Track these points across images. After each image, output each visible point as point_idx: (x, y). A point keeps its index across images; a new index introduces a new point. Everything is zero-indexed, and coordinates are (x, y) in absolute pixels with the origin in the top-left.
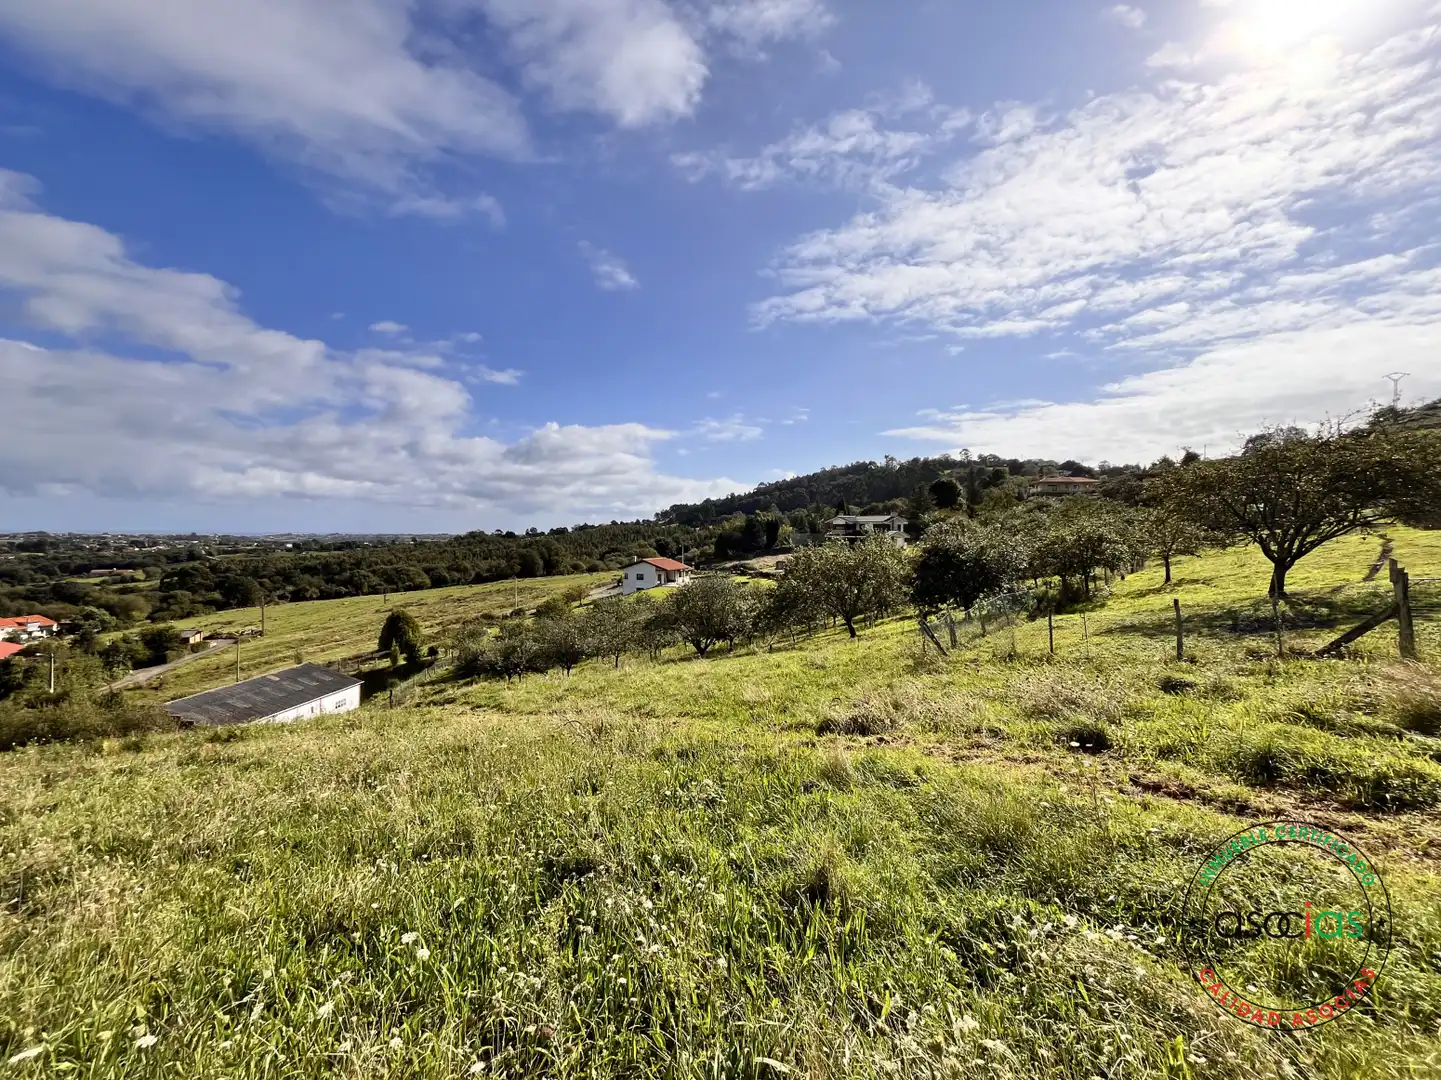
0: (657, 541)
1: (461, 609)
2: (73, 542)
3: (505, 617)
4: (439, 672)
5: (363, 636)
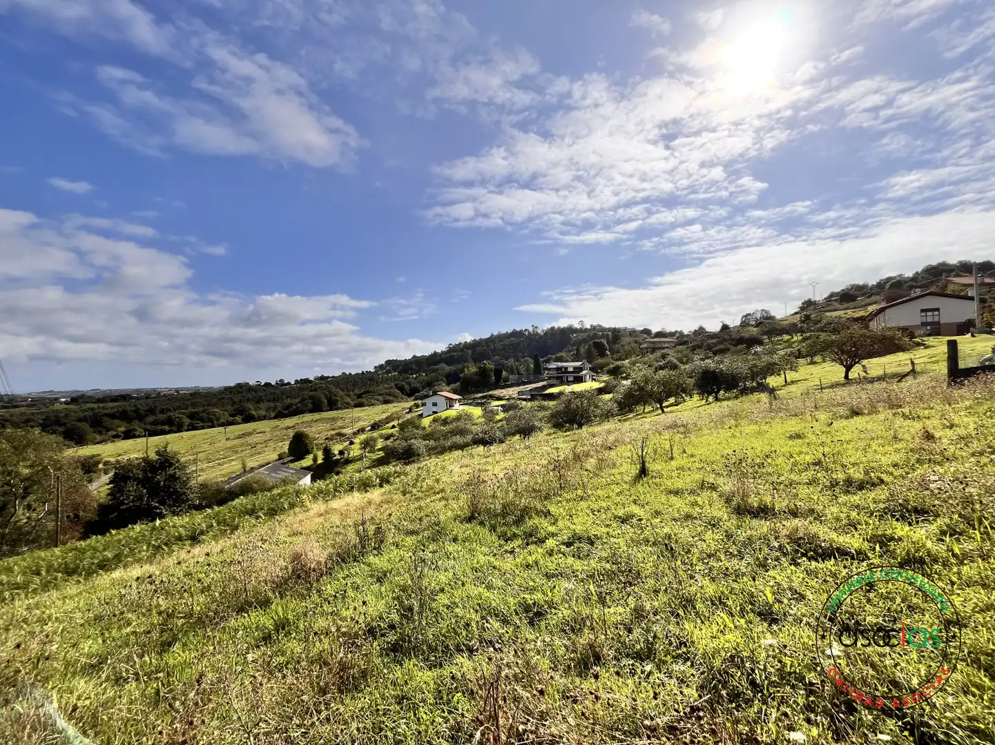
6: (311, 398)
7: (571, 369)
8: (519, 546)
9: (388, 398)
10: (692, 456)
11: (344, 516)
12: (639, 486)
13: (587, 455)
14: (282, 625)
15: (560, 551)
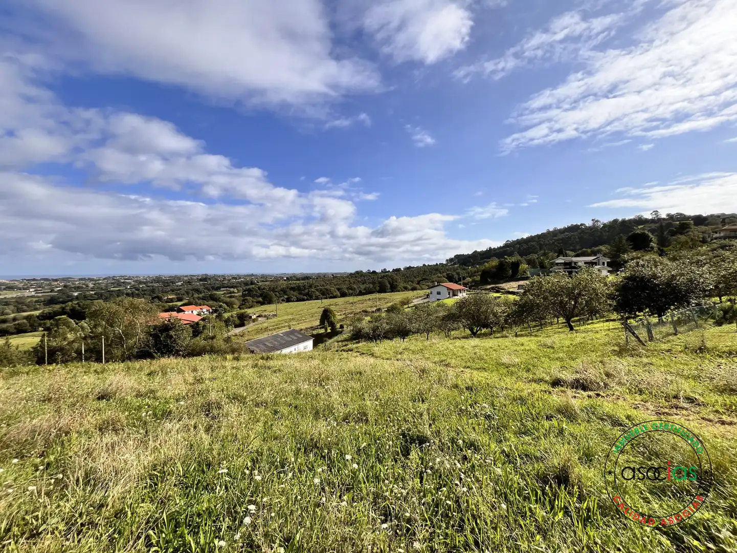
0: (447, 274)
1: (353, 308)
2: (215, 277)
3: (373, 312)
4: (345, 336)
5: (313, 319)
6: (379, 283)
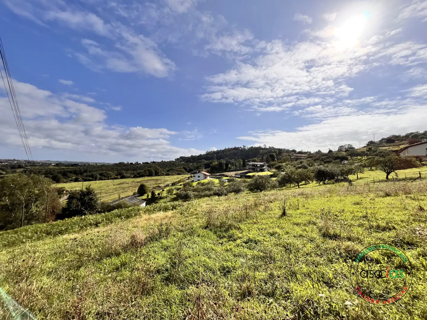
6: (148, 170)
7: (259, 166)
8: (225, 241)
9: (179, 172)
10: (307, 209)
11: (155, 221)
12: (281, 220)
13: (261, 204)
14: (124, 264)
15: (242, 246)
